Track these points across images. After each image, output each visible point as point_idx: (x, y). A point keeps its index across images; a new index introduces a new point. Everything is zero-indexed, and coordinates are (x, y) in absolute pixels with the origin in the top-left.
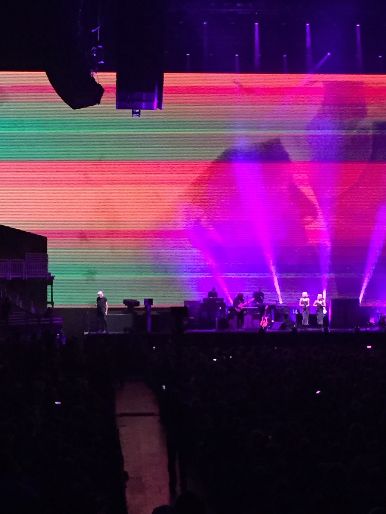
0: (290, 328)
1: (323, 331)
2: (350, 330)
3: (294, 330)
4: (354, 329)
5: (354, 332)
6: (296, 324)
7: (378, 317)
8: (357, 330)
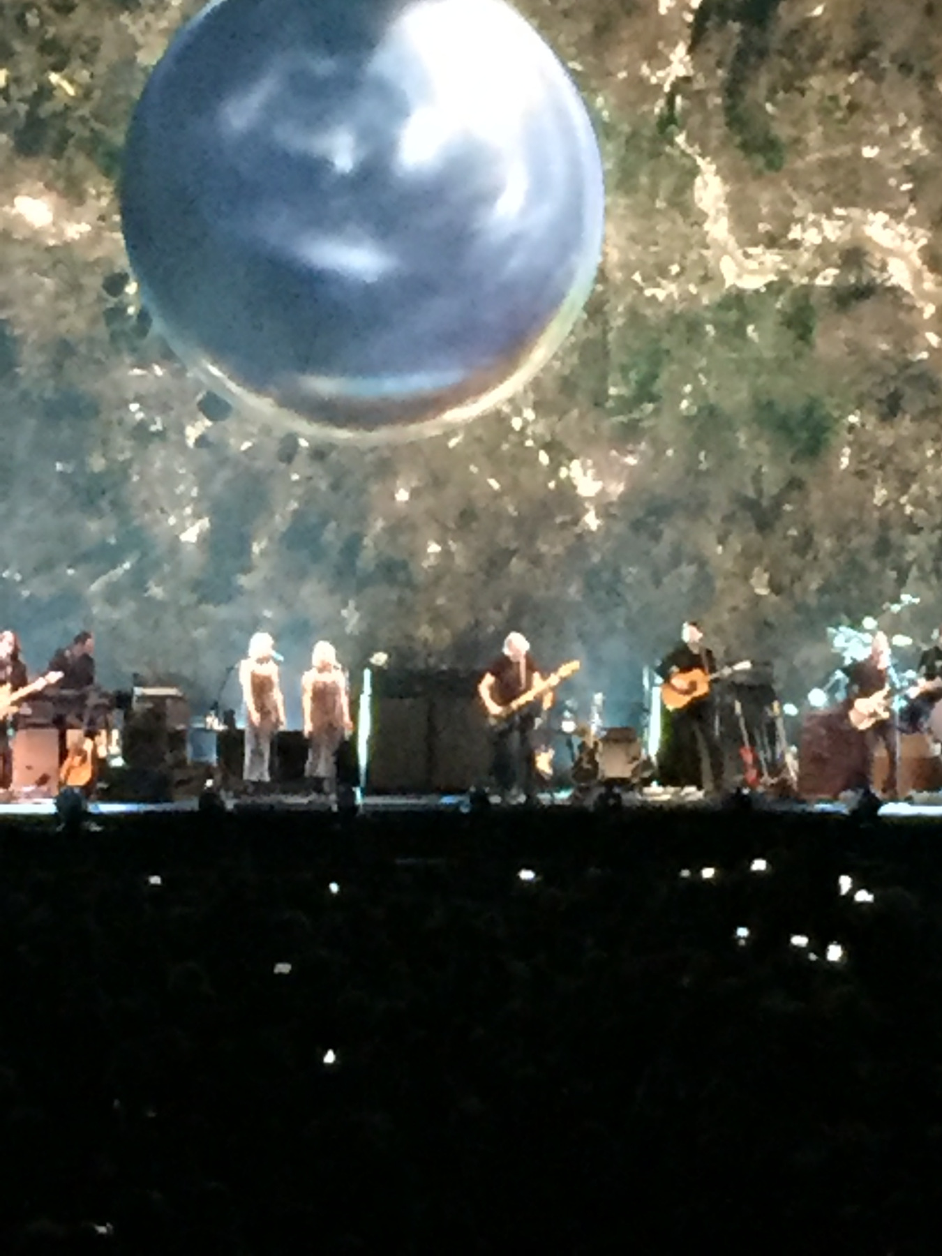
0: (190, 793)
1: (335, 808)
2: (447, 800)
3: (209, 799)
4: (465, 799)
5: (465, 810)
6: (218, 776)
7: (570, 744)
8: (480, 800)
